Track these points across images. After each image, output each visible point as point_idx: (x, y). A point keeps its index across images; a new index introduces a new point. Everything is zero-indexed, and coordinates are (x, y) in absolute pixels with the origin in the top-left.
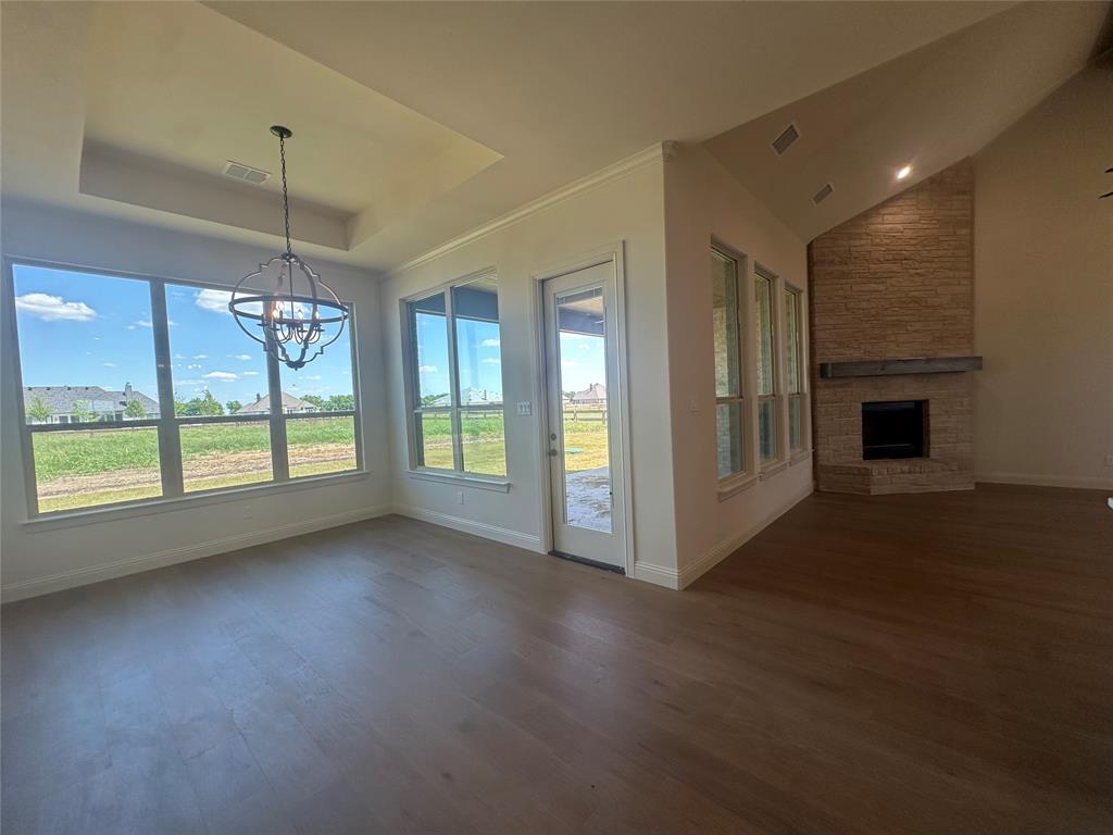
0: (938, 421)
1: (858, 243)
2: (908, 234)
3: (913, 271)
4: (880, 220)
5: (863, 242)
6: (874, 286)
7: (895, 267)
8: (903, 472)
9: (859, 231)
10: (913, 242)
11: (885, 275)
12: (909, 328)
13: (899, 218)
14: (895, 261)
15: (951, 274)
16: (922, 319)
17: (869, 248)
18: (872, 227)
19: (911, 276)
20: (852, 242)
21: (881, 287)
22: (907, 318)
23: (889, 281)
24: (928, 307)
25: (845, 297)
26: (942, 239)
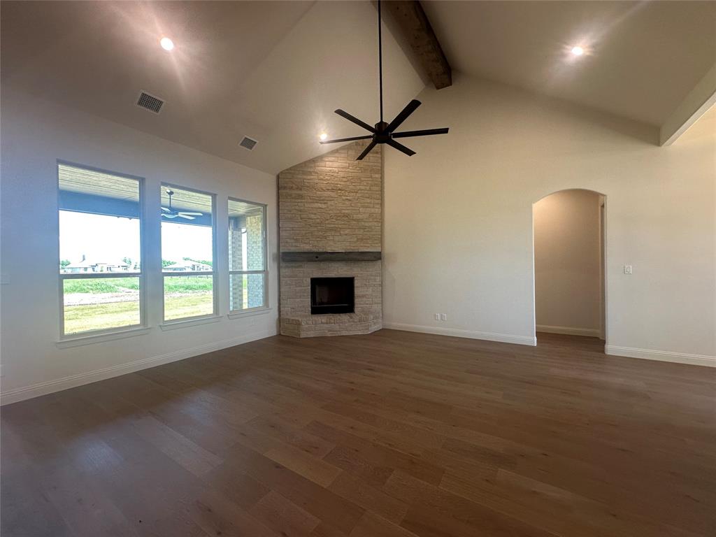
0: (361, 291)
1: (309, 177)
2: (341, 174)
3: (344, 198)
4: (323, 164)
5: (312, 177)
6: (320, 205)
7: (333, 194)
8: (322, 323)
9: (309, 170)
10: (344, 179)
11: (327, 199)
12: (342, 233)
13: (336, 164)
14: (333, 190)
15: (369, 201)
16: (350, 227)
17: (316, 181)
18: (319, 168)
19: (343, 200)
20: (305, 177)
21: (324, 206)
22: (340, 226)
23: (329, 203)
24: (354, 220)
25: (300, 211)
26: (363, 179)
